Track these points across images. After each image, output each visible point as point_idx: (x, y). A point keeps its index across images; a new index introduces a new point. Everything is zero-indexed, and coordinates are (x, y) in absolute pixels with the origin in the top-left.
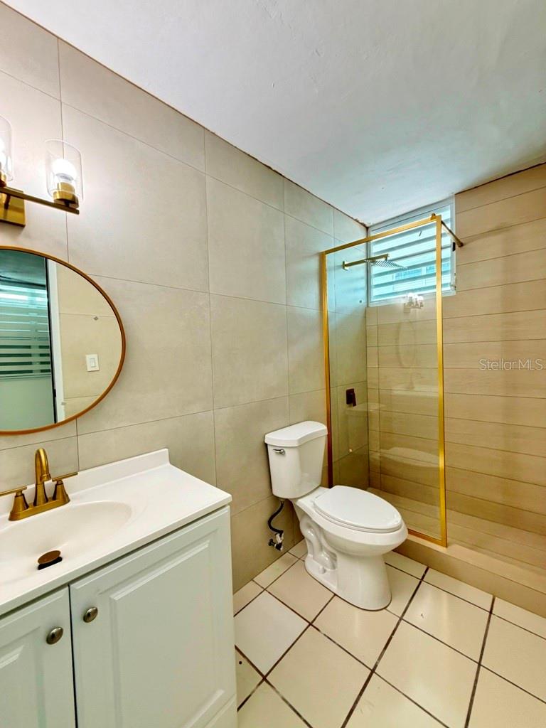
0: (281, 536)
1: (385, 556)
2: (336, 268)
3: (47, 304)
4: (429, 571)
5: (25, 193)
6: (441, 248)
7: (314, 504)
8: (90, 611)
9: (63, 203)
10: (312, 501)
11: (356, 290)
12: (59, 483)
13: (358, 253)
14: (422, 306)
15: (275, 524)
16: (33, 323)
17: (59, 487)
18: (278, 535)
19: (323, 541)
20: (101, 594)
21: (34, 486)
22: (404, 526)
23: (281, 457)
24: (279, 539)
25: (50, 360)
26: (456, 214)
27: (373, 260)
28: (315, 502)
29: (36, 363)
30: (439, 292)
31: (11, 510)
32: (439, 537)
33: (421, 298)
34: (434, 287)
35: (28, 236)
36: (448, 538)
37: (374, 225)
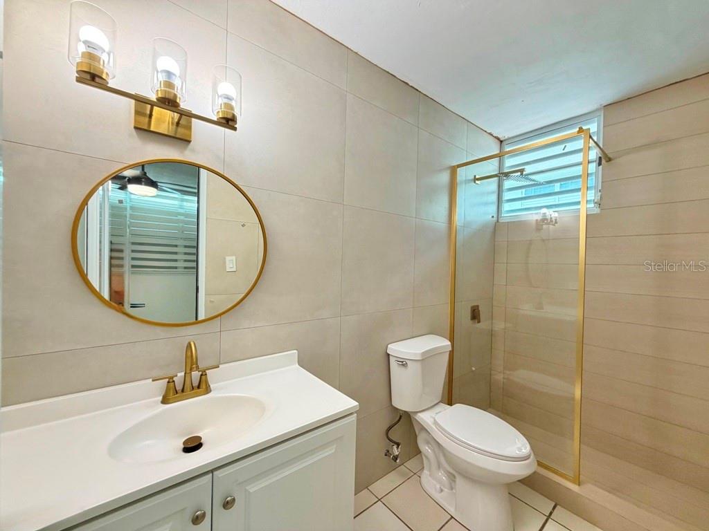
0: (398, 448)
1: (509, 485)
2: (467, 181)
3: (196, 209)
4: (557, 508)
5: (193, 112)
6: (589, 162)
7: (435, 420)
8: (229, 499)
9: (224, 121)
10: (431, 417)
11: (486, 204)
12: (203, 374)
13: (491, 167)
14: (556, 223)
15: (392, 435)
16: (181, 225)
17: (203, 377)
18: (395, 447)
19: (442, 460)
20: (239, 484)
21: (183, 374)
22: (532, 457)
23: (403, 369)
24: (396, 451)
25: (196, 259)
26: (604, 127)
27: (507, 175)
28: (436, 419)
29: (180, 260)
30: (583, 210)
31: (163, 393)
32: (571, 474)
33: (556, 215)
34: (578, 203)
35: (193, 151)
36: (581, 476)
37: (509, 139)
